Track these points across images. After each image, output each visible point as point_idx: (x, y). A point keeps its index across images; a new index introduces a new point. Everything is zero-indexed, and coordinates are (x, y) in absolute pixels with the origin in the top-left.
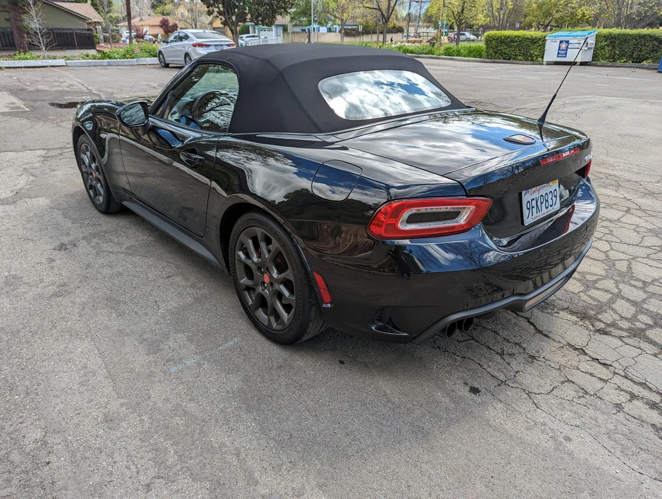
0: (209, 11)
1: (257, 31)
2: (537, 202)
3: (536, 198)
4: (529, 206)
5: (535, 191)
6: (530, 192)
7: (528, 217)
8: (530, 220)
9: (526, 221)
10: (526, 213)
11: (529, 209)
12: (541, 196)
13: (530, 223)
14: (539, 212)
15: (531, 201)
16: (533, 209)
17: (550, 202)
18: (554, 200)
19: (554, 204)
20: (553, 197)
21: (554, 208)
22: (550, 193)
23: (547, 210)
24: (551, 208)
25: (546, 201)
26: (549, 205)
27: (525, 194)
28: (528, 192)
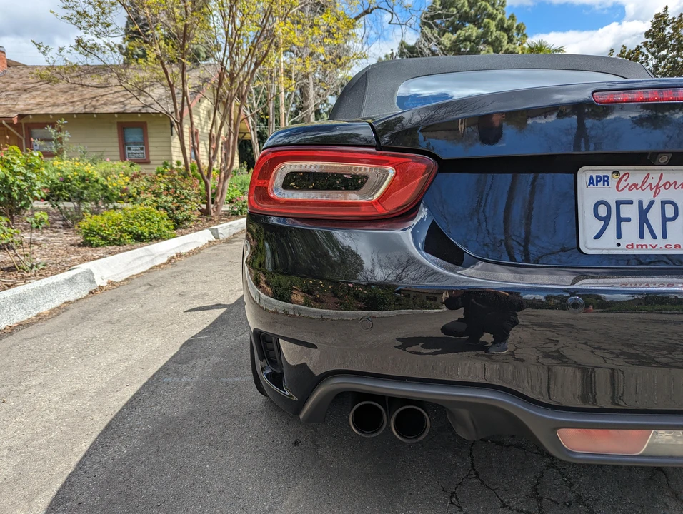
3: (640, 203)
4: (602, 211)
5: (636, 185)
6: (613, 181)
7: (597, 237)
8: (607, 245)
9: (589, 245)
10: (588, 225)
11: (606, 220)
12: (664, 203)
13: (605, 252)
14: (654, 237)
15: (619, 203)
16: (623, 224)
27: (591, 183)
28: (605, 180)
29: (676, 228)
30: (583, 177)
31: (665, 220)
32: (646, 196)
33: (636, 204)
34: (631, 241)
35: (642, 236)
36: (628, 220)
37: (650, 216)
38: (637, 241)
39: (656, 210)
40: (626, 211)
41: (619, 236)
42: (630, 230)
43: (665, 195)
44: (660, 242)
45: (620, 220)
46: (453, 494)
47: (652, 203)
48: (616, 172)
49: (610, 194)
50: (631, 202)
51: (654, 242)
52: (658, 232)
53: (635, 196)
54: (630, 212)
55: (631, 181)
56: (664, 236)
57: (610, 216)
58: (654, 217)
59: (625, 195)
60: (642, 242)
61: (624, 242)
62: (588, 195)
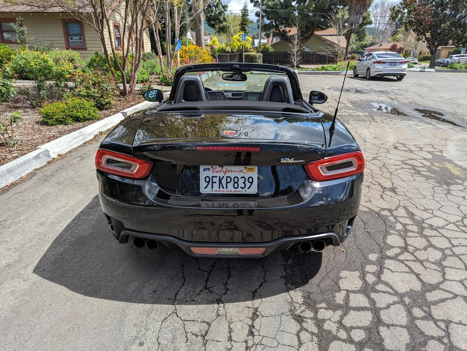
2: (220, 180)
3: (220, 177)
4: (207, 180)
5: (219, 171)
6: (211, 170)
7: (205, 188)
8: (208, 191)
9: (203, 190)
10: (203, 184)
11: (208, 182)
12: (227, 177)
13: (208, 193)
14: (223, 188)
15: (213, 177)
16: (214, 184)
17: (241, 184)
18: (248, 184)
19: (247, 187)
20: (247, 182)
21: (247, 190)
22: (241, 178)
23: (236, 190)
24: (242, 190)
25: (235, 183)
26: (240, 186)
27: (204, 170)
28: (209, 169)
29: (230, 185)
30: (202, 168)
31: (227, 183)
32: (222, 175)
33: (218, 177)
34: (216, 189)
35: (219, 188)
36: (216, 182)
37: (222, 181)
38: (218, 189)
39: (225, 179)
40: (215, 180)
41: (212, 188)
42: (216, 186)
43: (228, 174)
44: (225, 189)
45: (213, 182)
46: (183, 266)
47: (223, 177)
48: (212, 167)
49: (210, 174)
50: (217, 177)
51: (223, 190)
52: (225, 187)
53: (218, 175)
54: (216, 180)
55: (217, 170)
56: (227, 188)
57: (210, 181)
58: (224, 182)
59: (215, 174)
60: (219, 190)
61: (214, 189)
62: (203, 174)
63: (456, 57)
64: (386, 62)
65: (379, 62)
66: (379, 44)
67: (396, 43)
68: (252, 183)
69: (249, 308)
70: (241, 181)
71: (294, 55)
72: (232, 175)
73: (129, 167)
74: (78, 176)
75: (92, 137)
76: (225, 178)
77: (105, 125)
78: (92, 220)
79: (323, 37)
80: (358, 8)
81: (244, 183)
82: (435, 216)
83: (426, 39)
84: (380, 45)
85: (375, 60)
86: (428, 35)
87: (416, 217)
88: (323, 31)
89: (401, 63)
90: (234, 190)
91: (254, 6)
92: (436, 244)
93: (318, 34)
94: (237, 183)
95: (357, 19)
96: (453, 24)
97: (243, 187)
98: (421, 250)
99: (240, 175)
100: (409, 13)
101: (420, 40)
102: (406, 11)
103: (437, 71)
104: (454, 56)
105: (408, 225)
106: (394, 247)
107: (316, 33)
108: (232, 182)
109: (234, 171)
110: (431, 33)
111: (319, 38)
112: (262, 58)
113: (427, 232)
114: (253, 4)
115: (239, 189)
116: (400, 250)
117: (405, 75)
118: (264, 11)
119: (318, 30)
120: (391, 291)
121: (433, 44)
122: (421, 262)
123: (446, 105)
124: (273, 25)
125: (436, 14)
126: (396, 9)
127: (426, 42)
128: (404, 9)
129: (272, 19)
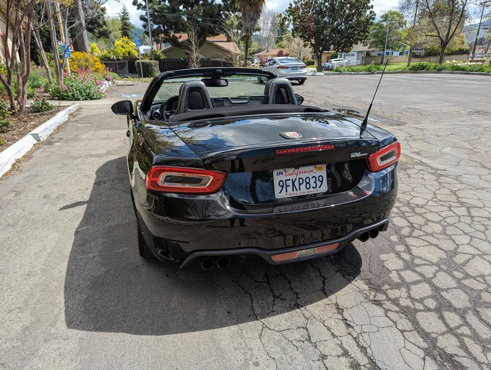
0: (305, 44)
1: (343, 56)
2: (293, 183)
3: (292, 179)
4: (281, 184)
5: (291, 174)
6: (284, 173)
7: (280, 193)
8: (283, 195)
9: (278, 196)
10: (277, 188)
11: (283, 186)
12: (299, 179)
13: (283, 197)
14: (297, 190)
15: (286, 180)
16: (288, 187)
17: (313, 185)
18: (319, 183)
19: (318, 186)
20: (317, 182)
21: (319, 189)
22: (312, 178)
23: (308, 190)
24: (313, 189)
25: (307, 183)
26: (311, 187)
27: (277, 174)
28: (282, 173)
29: (303, 186)
30: (275, 172)
31: (300, 184)
32: (294, 177)
33: (291, 180)
34: (290, 192)
35: (293, 191)
36: (289, 186)
37: (295, 183)
41: (286, 192)
42: (289, 189)
43: (299, 176)
44: (299, 192)
45: (287, 186)
48: (285, 170)
49: (283, 178)
50: (289, 180)
51: (297, 192)
53: (290, 177)
54: (289, 183)
55: (289, 173)
56: (300, 190)
58: (297, 184)
59: (288, 178)
60: (293, 192)
61: (288, 193)
62: (277, 179)
63: (335, 61)
64: (288, 68)
65: (282, 67)
66: (266, 51)
67: (282, 49)
68: (322, 181)
69: (329, 305)
70: (312, 181)
71: (194, 61)
72: (304, 176)
73: (198, 181)
74: (32, 213)
75: (9, 167)
76: (297, 180)
77: (19, 151)
78: (94, 257)
79: (215, 43)
80: (252, 15)
81: (315, 182)
82: (414, 197)
83: (312, 45)
84: (268, 51)
85: (278, 66)
86: (313, 41)
87: (401, 200)
88: (215, 37)
89: (301, 67)
90: (306, 190)
91: (138, 9)
92: (431, 219)
93: (210, 40)
94: (309, 183)
95: (252, 25)
96: (333, 30)
97: (315, 186)
98: (424, 226)
99: (310, 176)
100: (294, 20)
101: (306, 46)
102: (291, 17)
103: (325, 74)
104: (332, 60)
105: (401, 207)
106: (404, 227)
107: (208, 39)
108: (305, 183)
109: (305, 172)
110: (315, 39)
111: (212, 44)
112: (158, 66)
113: (418, 210)
114: (136, 7)
115: (311, 189)
116: (410, 229)
117: (306, 78)
118: (151, 15)
119: (209, 37)
120: (427, 263)
121: (318, 49)
122: (431, 235)
123: (356, 104)
124: (161, 30)
125: (317, 22)
126: (283, 16)
127: (312, 48)
128: (289, 16)
129: (159, 23)
